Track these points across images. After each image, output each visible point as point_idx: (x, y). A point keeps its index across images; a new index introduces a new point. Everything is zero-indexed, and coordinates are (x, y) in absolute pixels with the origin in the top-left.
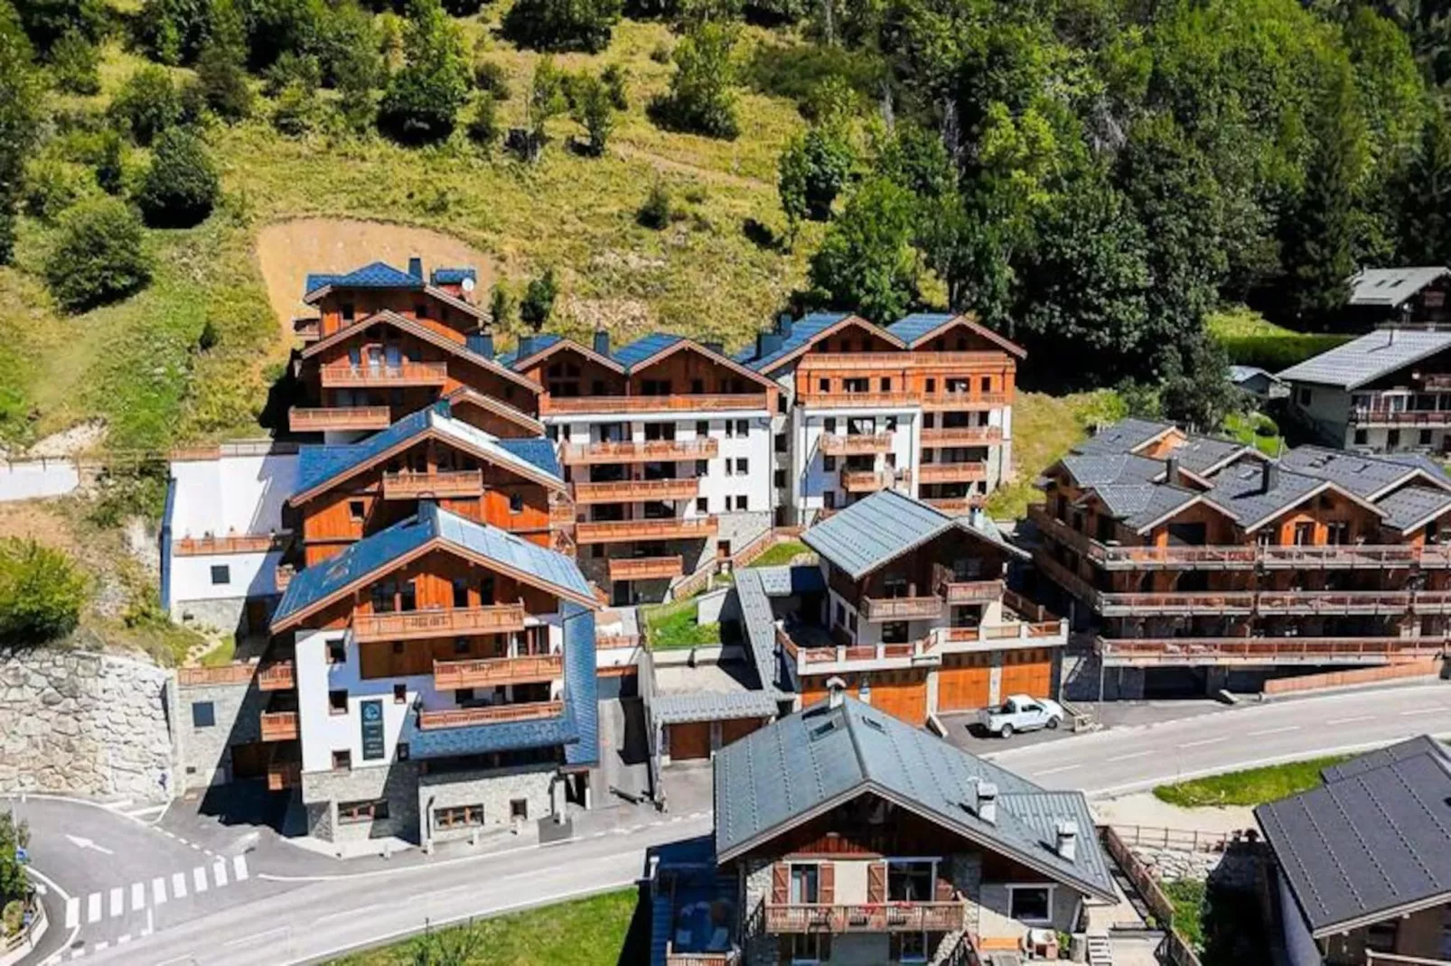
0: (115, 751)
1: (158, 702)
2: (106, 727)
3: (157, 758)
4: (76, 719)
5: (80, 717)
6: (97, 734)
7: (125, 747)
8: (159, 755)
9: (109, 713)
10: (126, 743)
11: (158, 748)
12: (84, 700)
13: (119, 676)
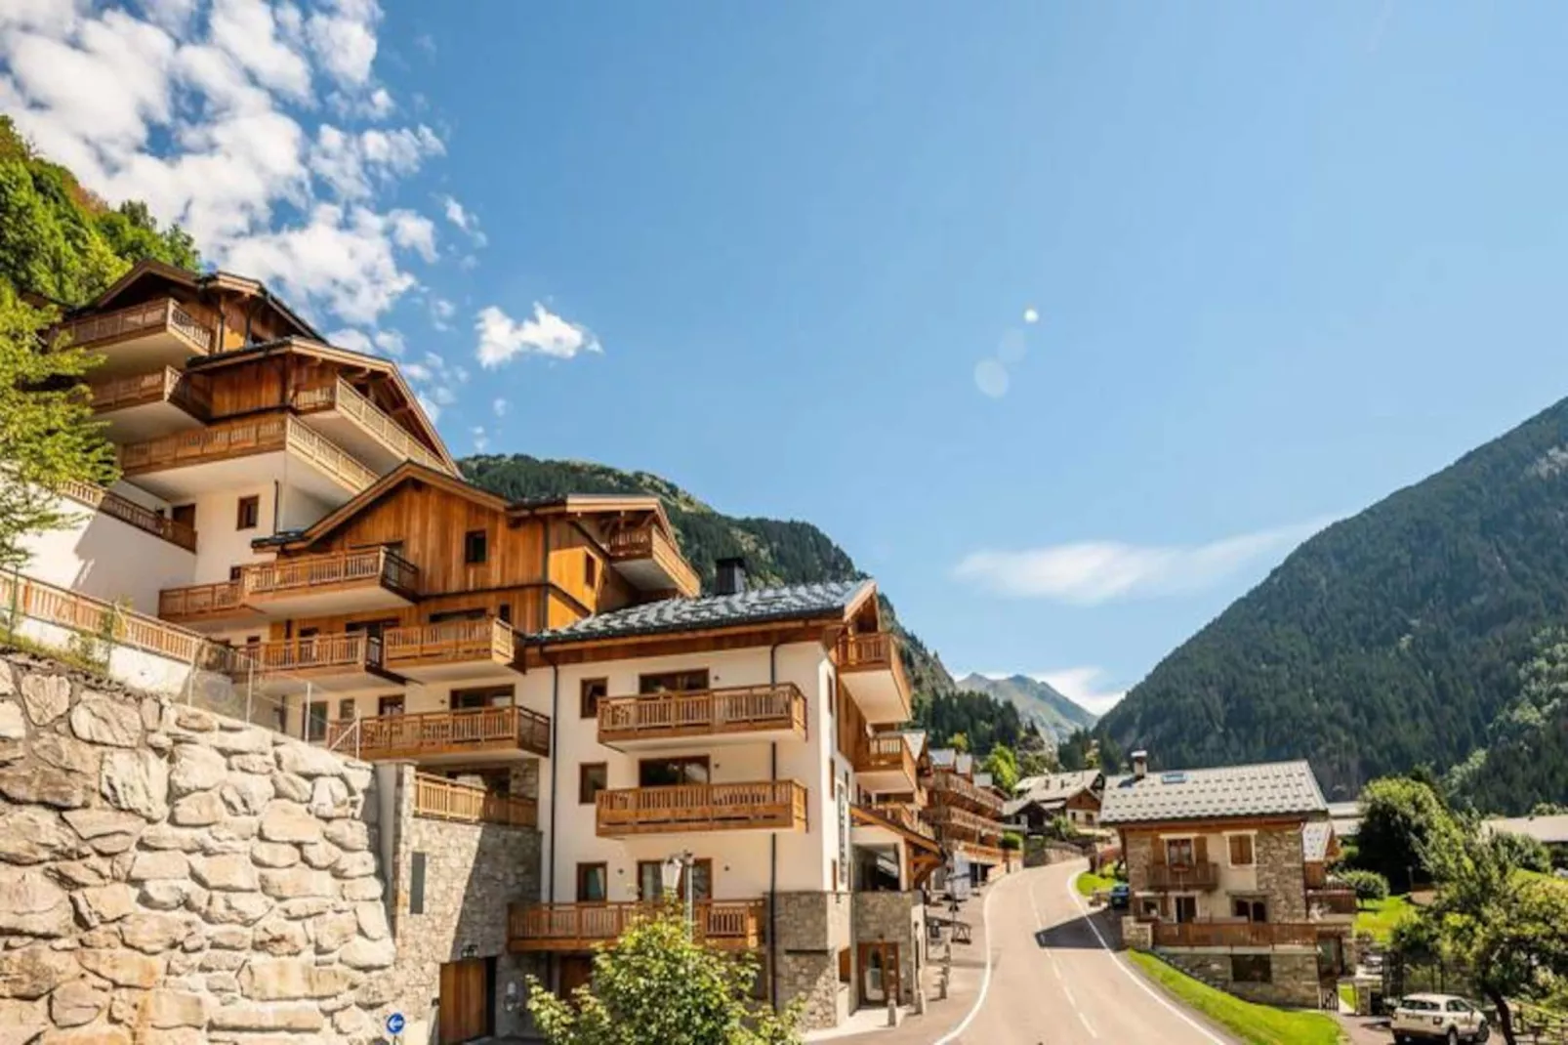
0: (222, 977)
1: (357, 833)
2: (187, 904)
3: (361, 977)
4: (64, 881)
5: (76, 870)
6: (149, 928)
7: (258, 959)
8: (367, 969)
9: (199, 862)
10: (259, 946)
11: (364, 951)
12: (93, 820)
13: (225, 753)
